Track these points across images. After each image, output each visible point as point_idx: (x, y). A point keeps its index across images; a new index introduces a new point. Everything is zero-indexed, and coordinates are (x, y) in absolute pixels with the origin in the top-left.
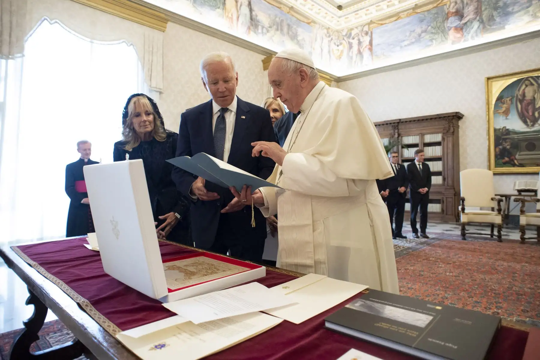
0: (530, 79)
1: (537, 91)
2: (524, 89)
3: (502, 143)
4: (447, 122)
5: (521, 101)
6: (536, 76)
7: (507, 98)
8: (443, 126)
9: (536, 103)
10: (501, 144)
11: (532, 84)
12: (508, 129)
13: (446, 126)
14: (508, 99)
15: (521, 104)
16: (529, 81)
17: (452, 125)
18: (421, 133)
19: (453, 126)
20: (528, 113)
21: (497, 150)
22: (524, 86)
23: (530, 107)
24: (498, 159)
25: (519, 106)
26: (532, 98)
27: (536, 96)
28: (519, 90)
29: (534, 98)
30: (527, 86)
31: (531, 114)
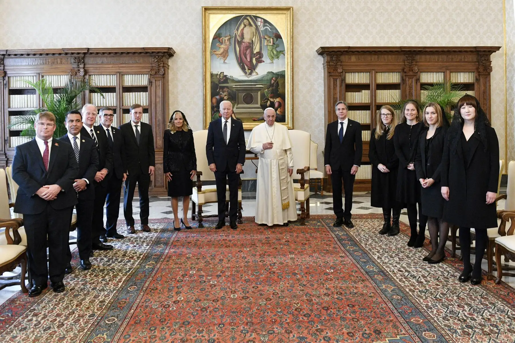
0: (248, 18)
1: (255, 34)
2: (243, 29)
3: (219, 92)
4: (156, 60)
5: (240, 43)
6: (254, 16)
7: (225, 37)
8: (150, 65)
9: (254, 47)
10: (218, 94)
11: (250, 25)
12: (226, 76)
13: (153, 65)
14: (227, 38)
15: (240, 47)
16: (248, 20)
17: (162, 65)
18: (119, 73)
19: (163, 67)
20: (246, 58)
21: (214, 100)
22: (242, 26)
23: (248, 51)
24: (215, 112)
25: (238, 49)
26: (250, 42)
27: (254, 39)
28: (237, 30)
29: (252, 41)
30: (245, 26)
31: (249, 60)
